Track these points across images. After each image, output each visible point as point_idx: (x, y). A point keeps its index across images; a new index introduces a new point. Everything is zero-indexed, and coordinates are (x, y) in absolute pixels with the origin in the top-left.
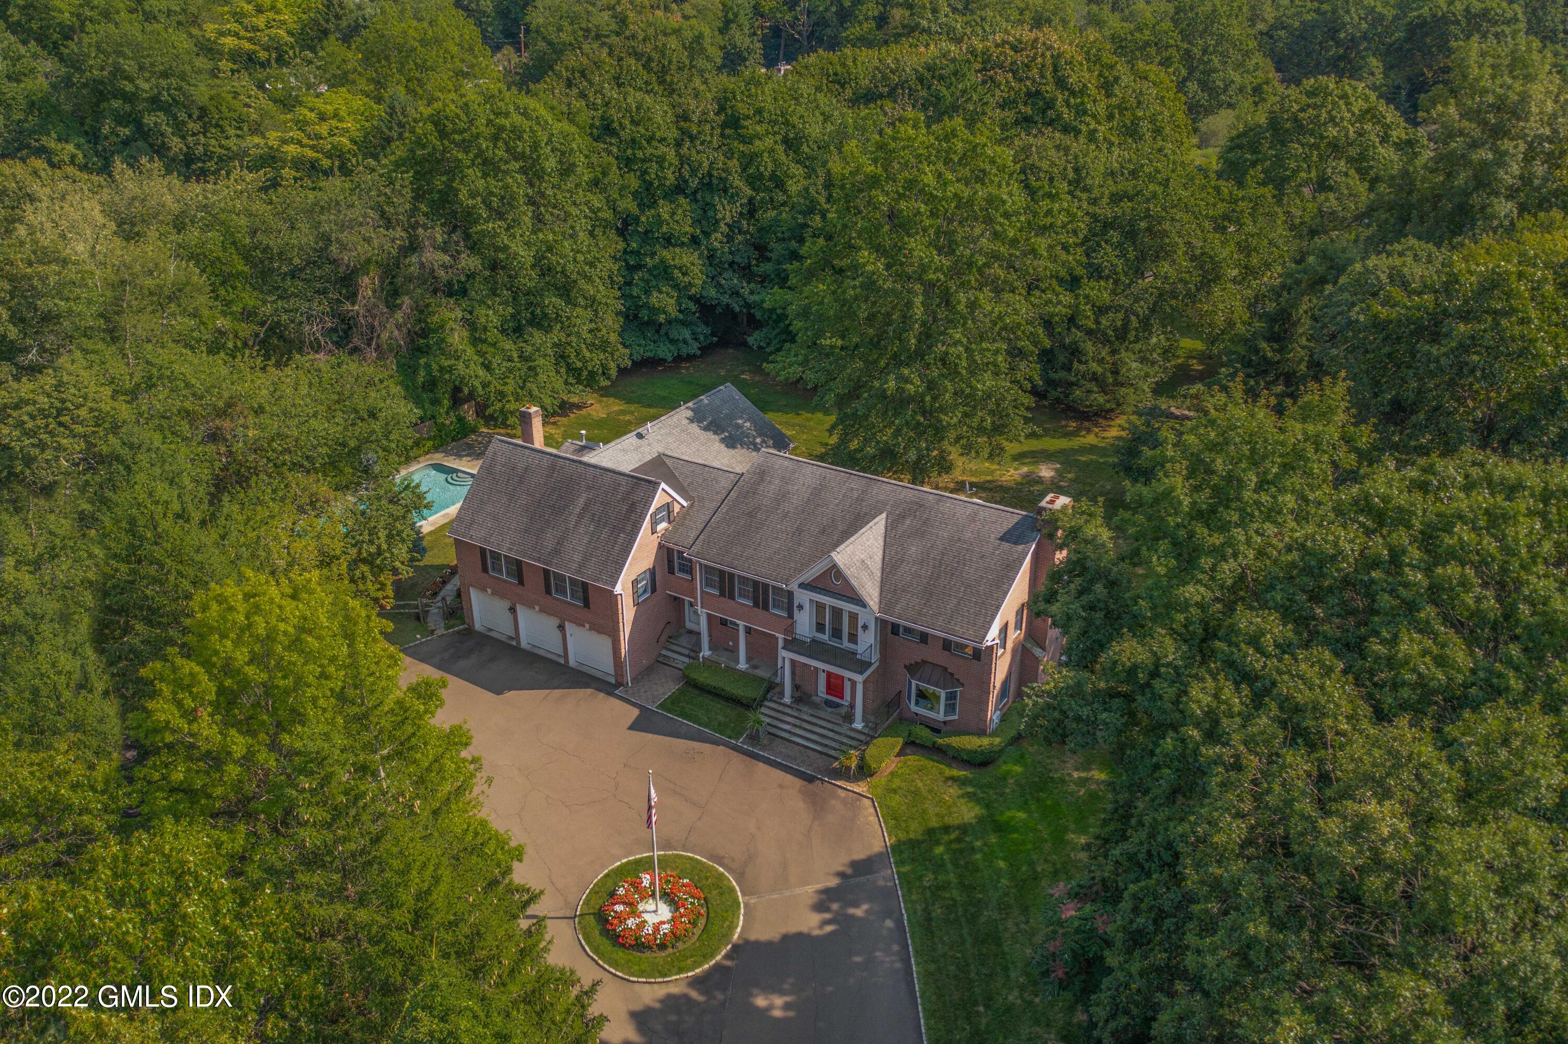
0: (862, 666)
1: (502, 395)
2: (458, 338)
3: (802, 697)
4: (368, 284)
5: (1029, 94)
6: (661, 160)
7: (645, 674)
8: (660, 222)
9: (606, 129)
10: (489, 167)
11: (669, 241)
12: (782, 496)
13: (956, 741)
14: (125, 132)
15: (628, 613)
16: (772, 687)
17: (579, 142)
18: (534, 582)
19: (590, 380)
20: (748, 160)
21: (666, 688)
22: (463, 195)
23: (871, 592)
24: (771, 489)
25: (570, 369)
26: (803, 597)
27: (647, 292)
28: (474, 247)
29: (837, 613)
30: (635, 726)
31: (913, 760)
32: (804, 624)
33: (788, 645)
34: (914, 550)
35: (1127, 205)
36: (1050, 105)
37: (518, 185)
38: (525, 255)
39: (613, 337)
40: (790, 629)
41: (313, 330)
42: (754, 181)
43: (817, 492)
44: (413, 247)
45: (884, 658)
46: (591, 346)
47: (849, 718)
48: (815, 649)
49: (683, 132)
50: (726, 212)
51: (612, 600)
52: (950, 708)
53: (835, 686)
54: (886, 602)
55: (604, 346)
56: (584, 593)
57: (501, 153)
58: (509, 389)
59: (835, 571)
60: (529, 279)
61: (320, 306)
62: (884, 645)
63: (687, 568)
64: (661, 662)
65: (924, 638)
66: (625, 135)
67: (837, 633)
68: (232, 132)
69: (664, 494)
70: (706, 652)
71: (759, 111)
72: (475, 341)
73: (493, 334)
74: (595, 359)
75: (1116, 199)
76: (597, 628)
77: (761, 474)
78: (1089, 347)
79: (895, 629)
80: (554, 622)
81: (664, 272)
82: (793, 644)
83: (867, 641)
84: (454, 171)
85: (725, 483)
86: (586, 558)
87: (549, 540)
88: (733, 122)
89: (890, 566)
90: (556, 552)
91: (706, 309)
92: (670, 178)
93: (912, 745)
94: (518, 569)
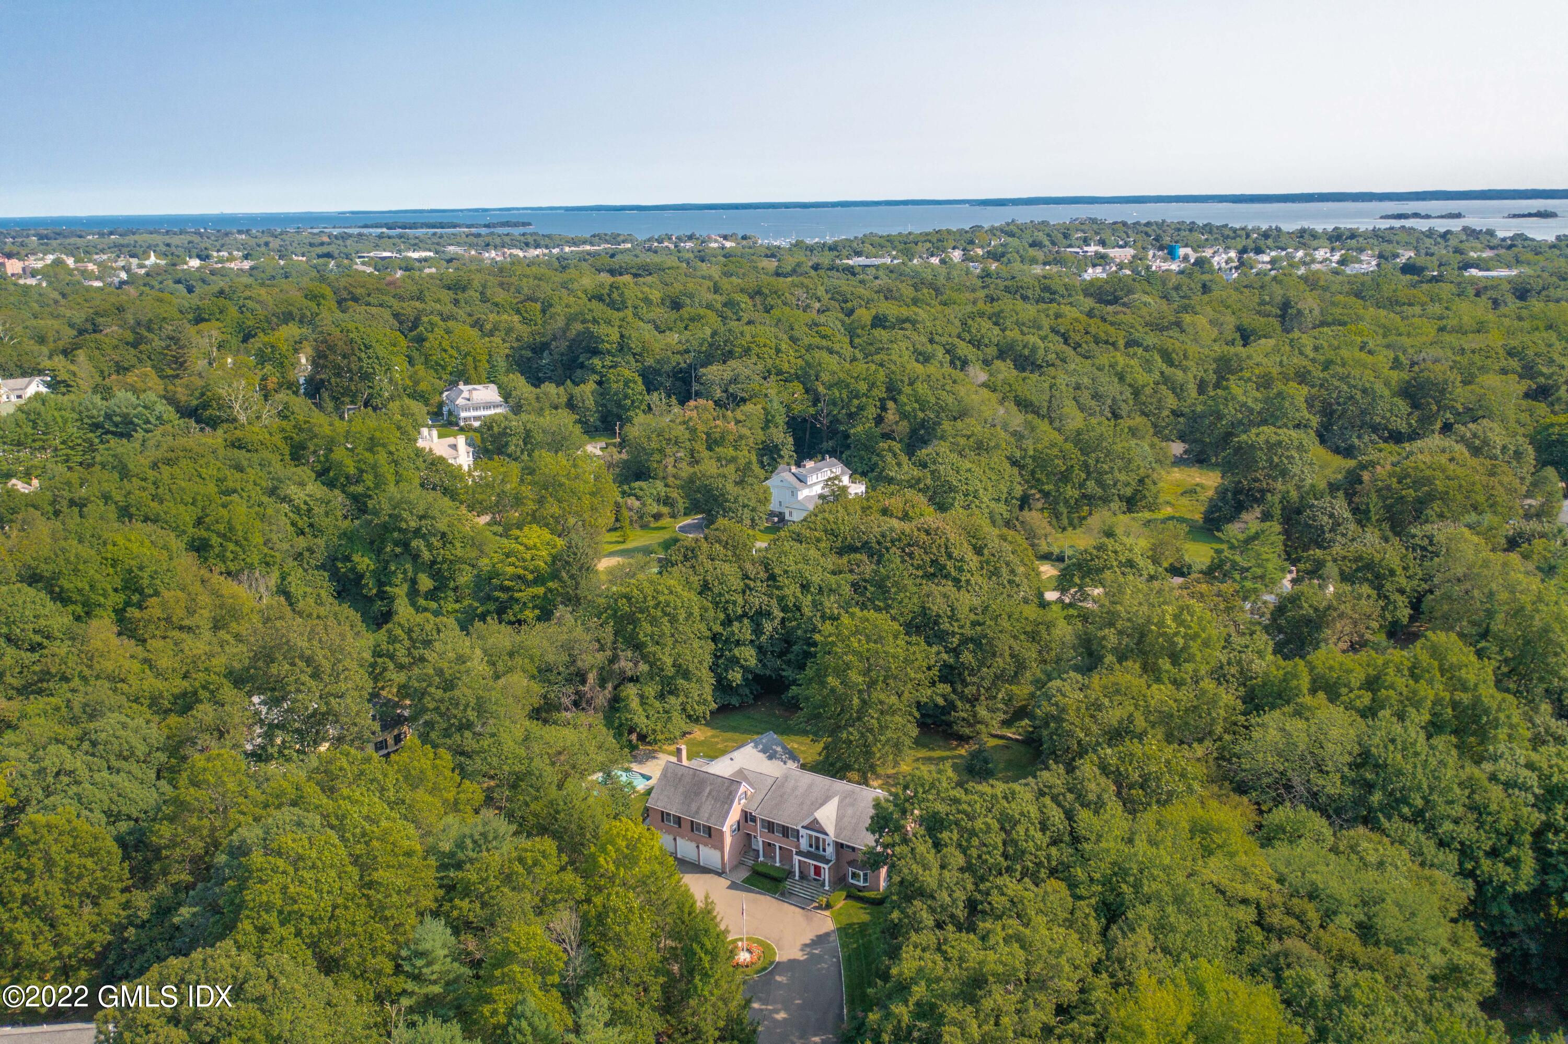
0: (827, 862)
1: (654, 731)
2: (635, 704)
3: (803, 877)
4: (592, 677)
5: (932, 561)
6: (734, 603)
7: (734, 868)
8: (733, 633)
9: (705, 588)
10: (654, 621)
11: (738, 643)
12: (795, 788)
13: (866, 894)
14: (398, 550)
15: (728, 840)
16: (790, 873)
17: (695, 597)
18: (686, 826)
19: (697, 720)
20: (781, 599)
21: (744, 874)
22: (641, 635)
23: (830, 829)
24: (790, 784)
25: (689, 717)
26: (803, 832)
27: (726, 670)
28: (644, 657)
29: (817, 839)
30: (729, 887)
31: (850, 902)
32: (804, 844)
33: (798, 853)
34: (850, 811)
35: (978, 628)
36: (944, 567)
37: (667, 627)
38: (669, 661)
39: (710, 698)
40: (798, 847)
41: (566, 701)
42: (784, 609)
43: (810, 786)
44: (613, 660)
45: (838, 859)
46: (698, 703)
47: (823, 885)
48: (808, 855)
49: (747, 586)
50: (768, 627)
51: (721, 833)
52: (865, 880)
53: (818, 870)
54: (837, 836)
55: (705, 702)
56: (709, 831)
57: (659, 614)
58: (658, 728)
59: (816, 821)
60: (670, 671)
61: (570, 690)
62: (838, 853)
63: (754, 819)
64: (741, 863)
65: (854, 849)
66: (716, 591)
67: (817, 848)
68: (458, 545)
69: (744, 787)
70: (761, 859)
71: (786, 572)
72: (642, 704)
73: (651, 700)
74: (700, 709)
75: (974, 624)
76: (714, 847)
77: (786, 778)
78: (959, 704)
79: (842, 845)
80: (694, 845)
81: (735, 661)
82: (799, 853)
83: (830, 850)
84: (634, 622)
85: (770, 781)
86: (711, 815)
87: (694, 807)
88: (772, 577)
89: (840, 818)
90: (697, 812)
91: (757, 678)
92: (740, 611)
93: (849, 897)
94: (678, 820)
